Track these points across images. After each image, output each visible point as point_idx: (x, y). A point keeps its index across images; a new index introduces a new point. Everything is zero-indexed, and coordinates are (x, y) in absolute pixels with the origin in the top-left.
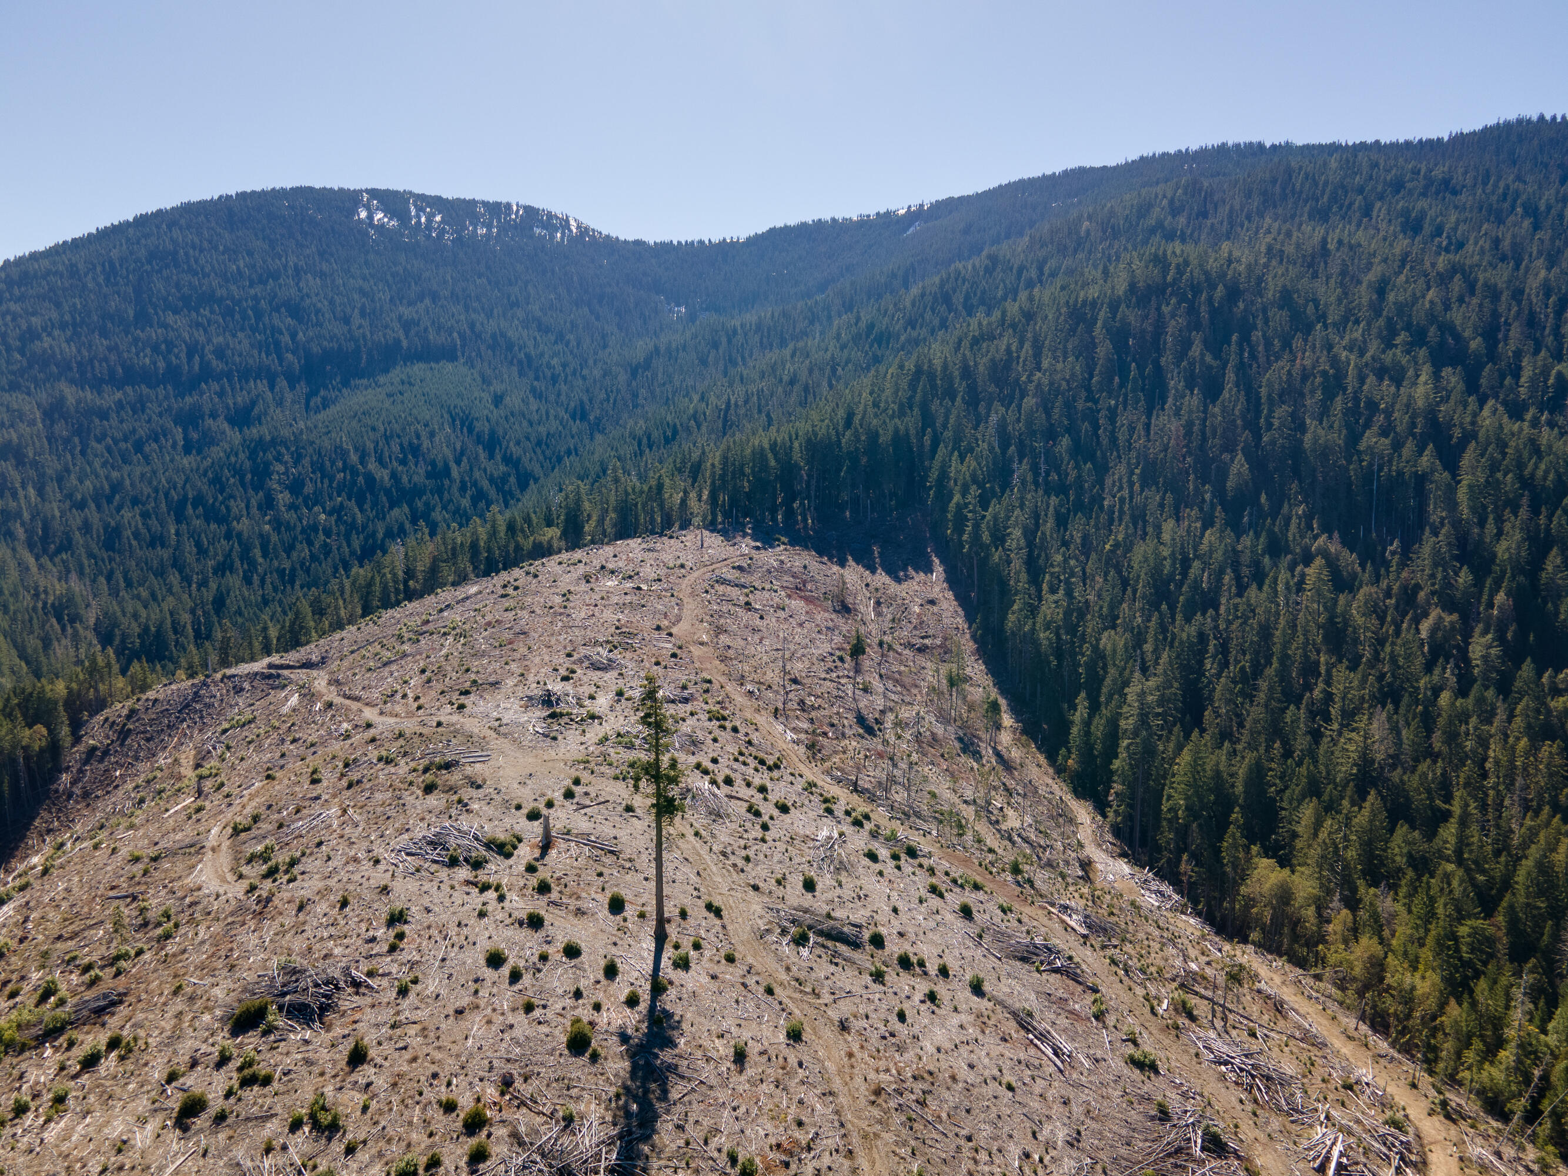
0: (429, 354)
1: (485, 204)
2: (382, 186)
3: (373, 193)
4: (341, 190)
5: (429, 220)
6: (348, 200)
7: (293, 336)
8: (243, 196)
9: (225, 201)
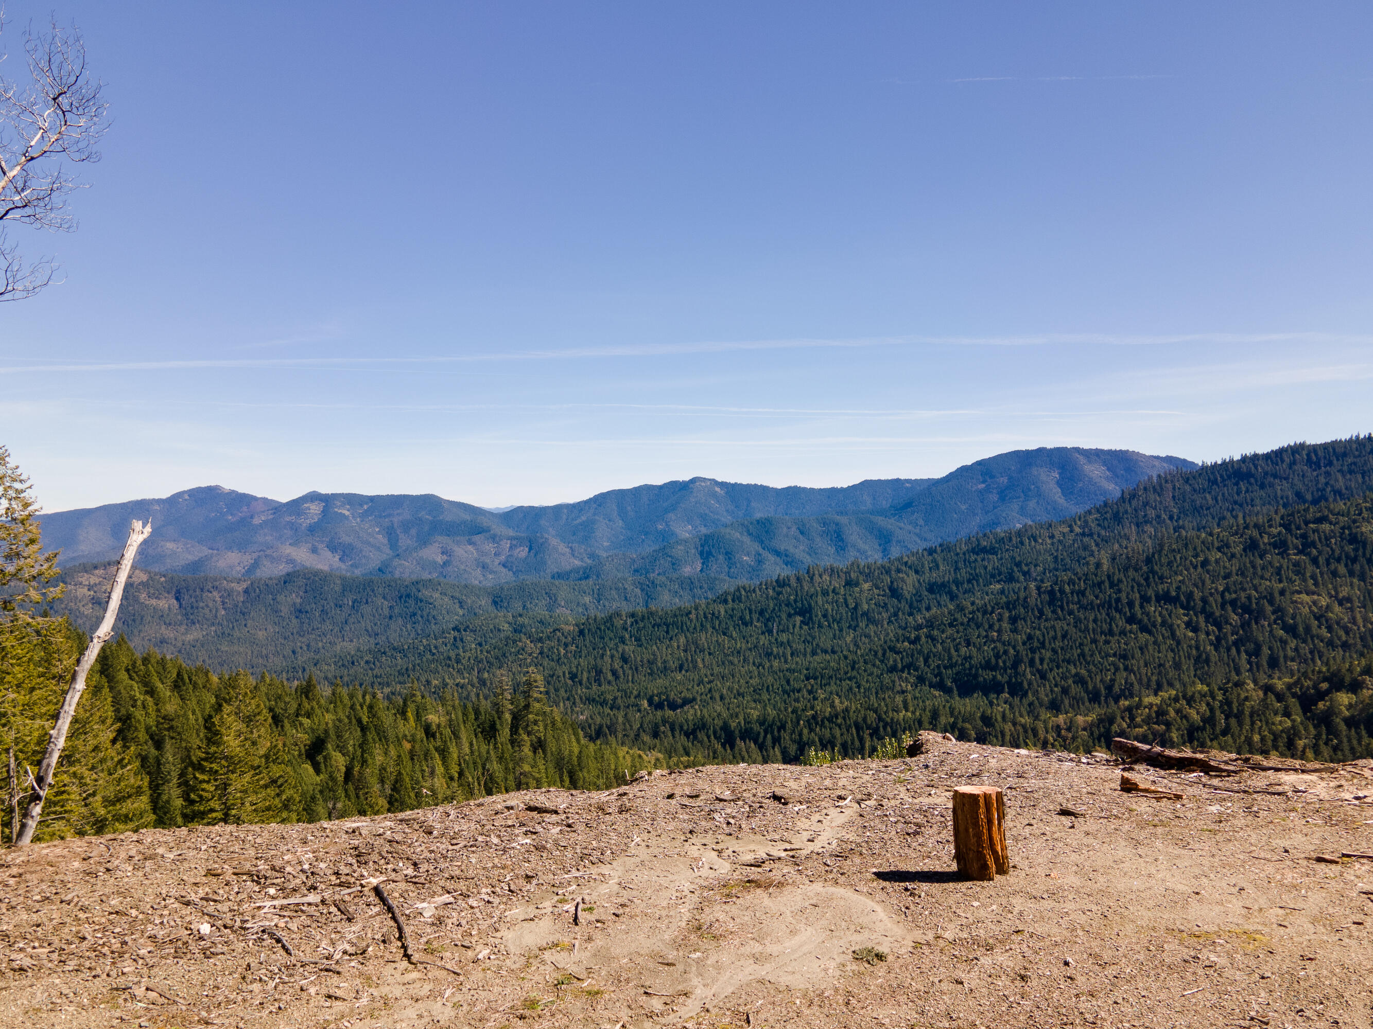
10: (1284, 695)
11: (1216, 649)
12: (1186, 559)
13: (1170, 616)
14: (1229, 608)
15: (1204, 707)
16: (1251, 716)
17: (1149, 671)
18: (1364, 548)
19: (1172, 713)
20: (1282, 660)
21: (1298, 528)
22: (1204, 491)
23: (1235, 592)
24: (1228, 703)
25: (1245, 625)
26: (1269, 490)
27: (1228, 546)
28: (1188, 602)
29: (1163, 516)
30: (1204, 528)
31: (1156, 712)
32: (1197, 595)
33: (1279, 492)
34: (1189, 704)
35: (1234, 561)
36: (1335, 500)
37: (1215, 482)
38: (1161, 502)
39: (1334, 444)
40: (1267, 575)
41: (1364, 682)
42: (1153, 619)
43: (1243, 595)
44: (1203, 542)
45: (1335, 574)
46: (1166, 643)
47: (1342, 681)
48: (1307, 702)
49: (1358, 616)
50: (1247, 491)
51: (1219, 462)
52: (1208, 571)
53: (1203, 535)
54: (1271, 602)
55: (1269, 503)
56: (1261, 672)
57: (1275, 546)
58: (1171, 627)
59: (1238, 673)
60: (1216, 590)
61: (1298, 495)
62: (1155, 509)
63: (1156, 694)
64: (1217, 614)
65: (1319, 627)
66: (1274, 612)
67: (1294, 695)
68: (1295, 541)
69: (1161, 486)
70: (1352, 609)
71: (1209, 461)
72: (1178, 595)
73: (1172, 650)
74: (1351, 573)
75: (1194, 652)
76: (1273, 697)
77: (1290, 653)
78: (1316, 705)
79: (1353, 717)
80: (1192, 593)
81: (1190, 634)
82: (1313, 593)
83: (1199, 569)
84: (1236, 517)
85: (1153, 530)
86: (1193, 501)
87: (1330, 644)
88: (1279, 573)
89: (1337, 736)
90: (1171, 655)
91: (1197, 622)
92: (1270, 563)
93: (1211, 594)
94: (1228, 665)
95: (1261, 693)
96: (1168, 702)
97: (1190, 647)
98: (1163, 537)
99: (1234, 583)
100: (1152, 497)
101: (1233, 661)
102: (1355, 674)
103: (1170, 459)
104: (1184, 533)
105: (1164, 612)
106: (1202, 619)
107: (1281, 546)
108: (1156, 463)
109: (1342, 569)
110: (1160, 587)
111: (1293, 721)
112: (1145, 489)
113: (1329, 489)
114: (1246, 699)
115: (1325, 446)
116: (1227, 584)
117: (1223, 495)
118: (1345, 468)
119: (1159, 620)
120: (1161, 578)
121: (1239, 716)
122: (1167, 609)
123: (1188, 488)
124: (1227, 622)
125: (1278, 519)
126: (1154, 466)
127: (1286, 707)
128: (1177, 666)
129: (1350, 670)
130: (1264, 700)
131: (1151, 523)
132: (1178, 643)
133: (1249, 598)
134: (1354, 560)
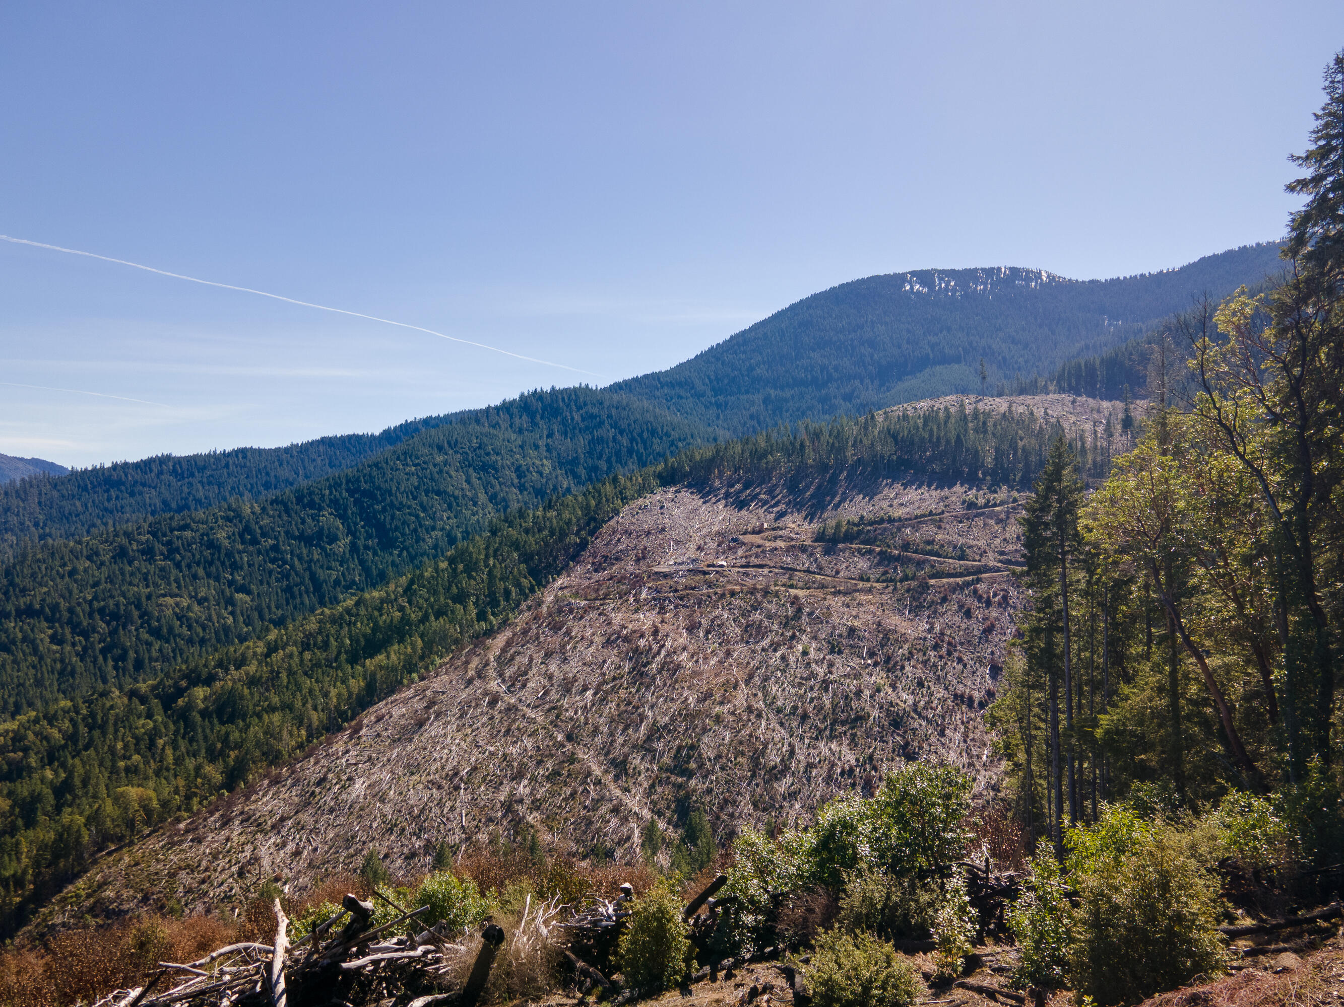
0: (945, 360)
1: (983, 270)
2: (918, 268)
3: (913, 273)
4: (895, 274)
5: (947, 284)
6: (900, 278)
7: (872, 356)
8: (842, 286)
9: (833, 289)
10: (147, 698)
11: (81, 661)
12: (52, 569)
13: (32, 630)
14: (97, 617)
15: (67, 723)
16: (115, 724)
17: (7, 693)
18: (219, 552)
19: (31, 736)
20: (147, 661)
21: (165, 535)
22: (73, 496)
23: (104, 600)
24: (92, 715)
25: (113, 633)
26: (139, 498)
27: (97, 554)
28: (53, 614)
29: (28, 523)
30: (73, 535)
31: (13, 739)
32: (63, 605)
33: (148, 500)
34: (51, 724)
35: (103, 569)
36: (196, 509)
37: (85, 489)
38: (24, 509)
39: (196, 457)
40: (136, 581)
41: (217, 673)
42: (12, 636)
43: (111, 602)
44: (71, 551)
45: (195, 577)
46: (26, 660)
47: (199, 676)
48: (168, 702)
49: (213, 613)
50: (117, 498)
51: (90, 468)
52: (76, 581)
53: (72, 544)
54: (138, 607)
55: (139, 510)
56: (127, 676)
57: (143, 552)
58: (33, 643)
59: (105, 681)
60: (84, 599)
61: (165, 502)
62: (18, 515)
63: (13, 718)
64: (85, 624)
65: (181, 626)
66: (141, 617)
67: (157, 696)
68: (161, 547)
69: (25, 492)
70: (208, 608)
71: (80, 466)
72: (42, 607)
73: (34, 667)
74: (209, 575)
75: (58, 666)
76: (137, 701)
77: (155, 654)
78: (176, 702)
79: (207, 708)
80: (58, 604)
81: (55, 647)
82: (177, 595)
83: (67, 579)
84: (106, 524)
85: (14, 538)
86: (61, 507)
87: (190, 641)
88: (146, 579)
89: (194, 729)
90: (32, 671)
91: (63, 634)
92: (138, 569)
93: (79, 604)
94: (95, 675)
95: (126, 700)
96: (27, 725)
97: (55, 661)
98: (26, 547)
99: (103, 591)
100: (14, 502)
101: (100, 669)
102: (211, 667)
103: (35, 462)
104: (50, 541)
105: (26, 627)
106: (67, 631)
107: (148, 552)
108: (21, 465)
109: (201, 572)
110: (22, 600)
111: (155, 721)
112: (6, 494)
113: (191, 498)
114: (112, 708)
115: (188, 459)
116: (96, 592)
117: (93, 502)
118: (205, 480)
119: (20, 635)
120: (24, 591)
121: (103, 728)
122: (29, 624)
123: (55, 494)
124: (94, 630)
125: (146, 526)
126: (17, 469)
127: (149, 709)
128: (39, 683)
129: (205, 666)
130: (128, 706)
131: (12, 530)
132: (41, 658)
133: (117, 605)
134: (211, 564)
